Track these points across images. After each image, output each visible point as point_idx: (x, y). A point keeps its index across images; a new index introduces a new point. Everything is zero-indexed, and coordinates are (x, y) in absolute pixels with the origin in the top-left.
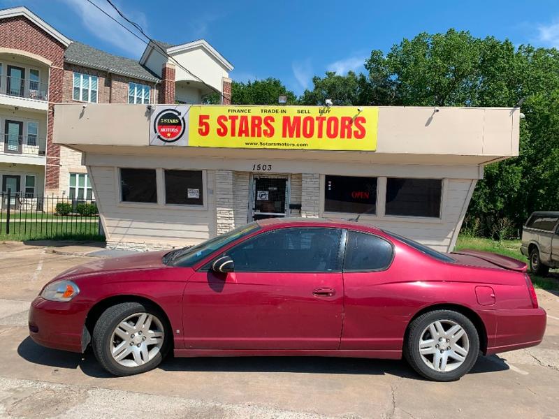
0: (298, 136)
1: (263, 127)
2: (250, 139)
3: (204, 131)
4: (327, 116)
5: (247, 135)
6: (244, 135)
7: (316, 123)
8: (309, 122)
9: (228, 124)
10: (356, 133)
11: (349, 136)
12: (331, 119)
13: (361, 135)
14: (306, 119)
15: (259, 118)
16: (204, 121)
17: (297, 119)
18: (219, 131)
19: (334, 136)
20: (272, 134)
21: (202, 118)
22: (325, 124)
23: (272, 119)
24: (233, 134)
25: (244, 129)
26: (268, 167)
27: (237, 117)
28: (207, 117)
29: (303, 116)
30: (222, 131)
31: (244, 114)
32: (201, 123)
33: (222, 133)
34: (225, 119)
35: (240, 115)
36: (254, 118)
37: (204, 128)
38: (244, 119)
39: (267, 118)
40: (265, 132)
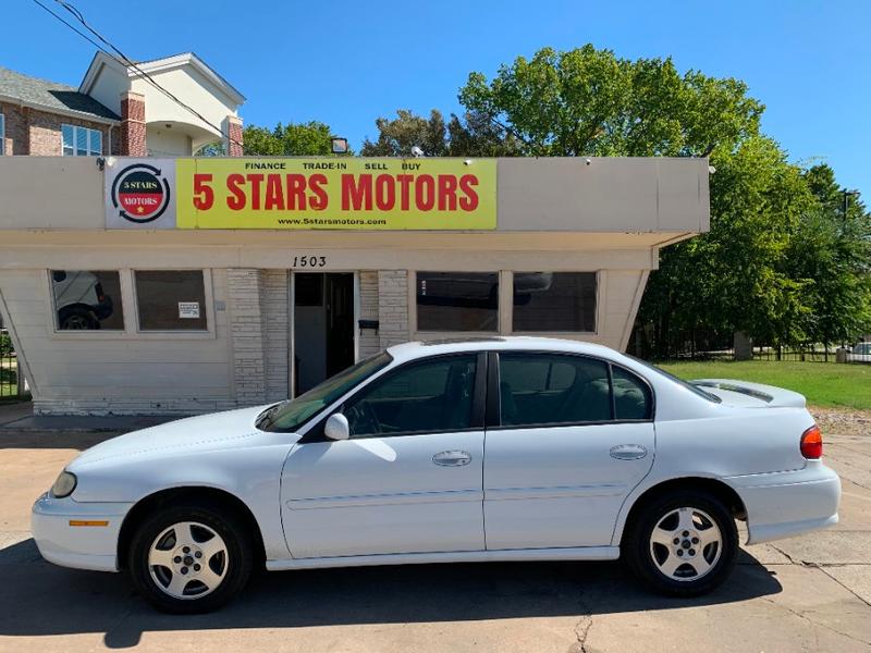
0: (369, 207)
1: (309, 192)
2: (287, 214)
3: (203, 201)
4: (416, 174)
5: (281, 207)
6: (275, 206)
7: (398, 186)
8: (385, 184)
9: (247, 188)
10: (463, 201)
11: (453, 207)
12: (421, 179)
13: (471, 204)
14: (381, 179)
15: (301, 178)
16: (203, 183)
17: (366, 179)
18: (230, 202)
19: (428, 207)
20: (323, 205)
21: (198, 178)
22: (412, 186)
23: (324, 180)
24: (256, 206)
25: (274, 196)
26: (320, 261)
27: (261, 177)
28: (209, 178)
29: (375, 174)
30: (236, 201)
31: (274, 172)
32: (198, 189)
33: (236, 204)
34: (241, 180)
35: (266, 172)
36: (291, 178)
37: (203, 196)
38: (274, 179)
39: (314, 178)
40: (313, 202)
